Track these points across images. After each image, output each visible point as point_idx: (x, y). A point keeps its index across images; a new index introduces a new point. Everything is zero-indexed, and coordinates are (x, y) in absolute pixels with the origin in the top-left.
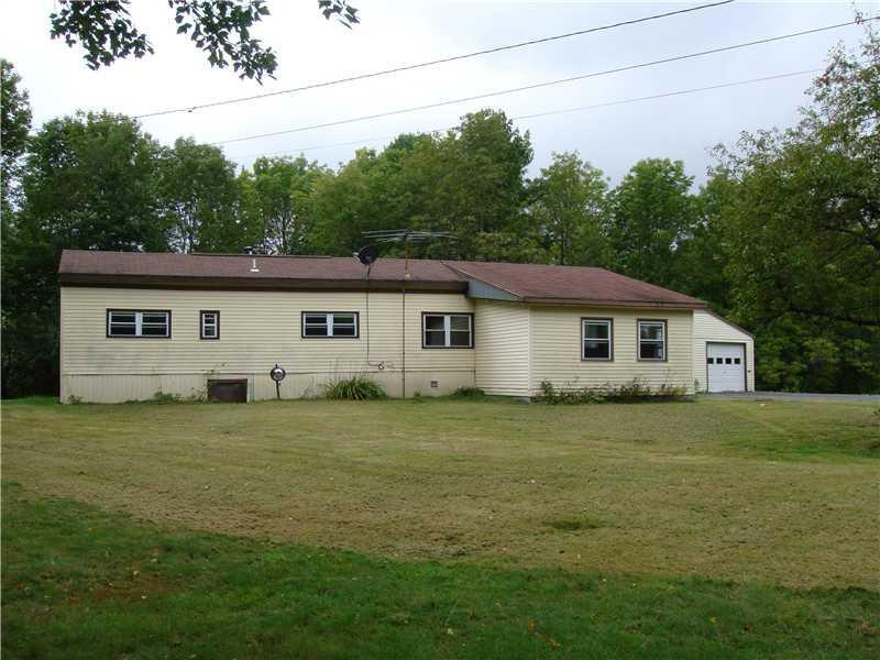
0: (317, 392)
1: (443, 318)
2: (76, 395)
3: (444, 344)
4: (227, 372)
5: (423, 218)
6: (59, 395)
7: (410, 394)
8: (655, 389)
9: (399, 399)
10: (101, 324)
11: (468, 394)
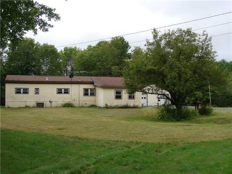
0: (60, 105)
1: (88, 90)
2: (9, 106)
3: (88, 95)
4: (40, 101)
5: (100, 63)
6: (5, 105)
7: (80, 106)
8: (132, 105)
9: (78, 107)
10: (14, 91)
11: (93, 106)
